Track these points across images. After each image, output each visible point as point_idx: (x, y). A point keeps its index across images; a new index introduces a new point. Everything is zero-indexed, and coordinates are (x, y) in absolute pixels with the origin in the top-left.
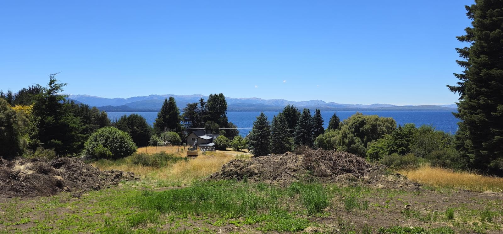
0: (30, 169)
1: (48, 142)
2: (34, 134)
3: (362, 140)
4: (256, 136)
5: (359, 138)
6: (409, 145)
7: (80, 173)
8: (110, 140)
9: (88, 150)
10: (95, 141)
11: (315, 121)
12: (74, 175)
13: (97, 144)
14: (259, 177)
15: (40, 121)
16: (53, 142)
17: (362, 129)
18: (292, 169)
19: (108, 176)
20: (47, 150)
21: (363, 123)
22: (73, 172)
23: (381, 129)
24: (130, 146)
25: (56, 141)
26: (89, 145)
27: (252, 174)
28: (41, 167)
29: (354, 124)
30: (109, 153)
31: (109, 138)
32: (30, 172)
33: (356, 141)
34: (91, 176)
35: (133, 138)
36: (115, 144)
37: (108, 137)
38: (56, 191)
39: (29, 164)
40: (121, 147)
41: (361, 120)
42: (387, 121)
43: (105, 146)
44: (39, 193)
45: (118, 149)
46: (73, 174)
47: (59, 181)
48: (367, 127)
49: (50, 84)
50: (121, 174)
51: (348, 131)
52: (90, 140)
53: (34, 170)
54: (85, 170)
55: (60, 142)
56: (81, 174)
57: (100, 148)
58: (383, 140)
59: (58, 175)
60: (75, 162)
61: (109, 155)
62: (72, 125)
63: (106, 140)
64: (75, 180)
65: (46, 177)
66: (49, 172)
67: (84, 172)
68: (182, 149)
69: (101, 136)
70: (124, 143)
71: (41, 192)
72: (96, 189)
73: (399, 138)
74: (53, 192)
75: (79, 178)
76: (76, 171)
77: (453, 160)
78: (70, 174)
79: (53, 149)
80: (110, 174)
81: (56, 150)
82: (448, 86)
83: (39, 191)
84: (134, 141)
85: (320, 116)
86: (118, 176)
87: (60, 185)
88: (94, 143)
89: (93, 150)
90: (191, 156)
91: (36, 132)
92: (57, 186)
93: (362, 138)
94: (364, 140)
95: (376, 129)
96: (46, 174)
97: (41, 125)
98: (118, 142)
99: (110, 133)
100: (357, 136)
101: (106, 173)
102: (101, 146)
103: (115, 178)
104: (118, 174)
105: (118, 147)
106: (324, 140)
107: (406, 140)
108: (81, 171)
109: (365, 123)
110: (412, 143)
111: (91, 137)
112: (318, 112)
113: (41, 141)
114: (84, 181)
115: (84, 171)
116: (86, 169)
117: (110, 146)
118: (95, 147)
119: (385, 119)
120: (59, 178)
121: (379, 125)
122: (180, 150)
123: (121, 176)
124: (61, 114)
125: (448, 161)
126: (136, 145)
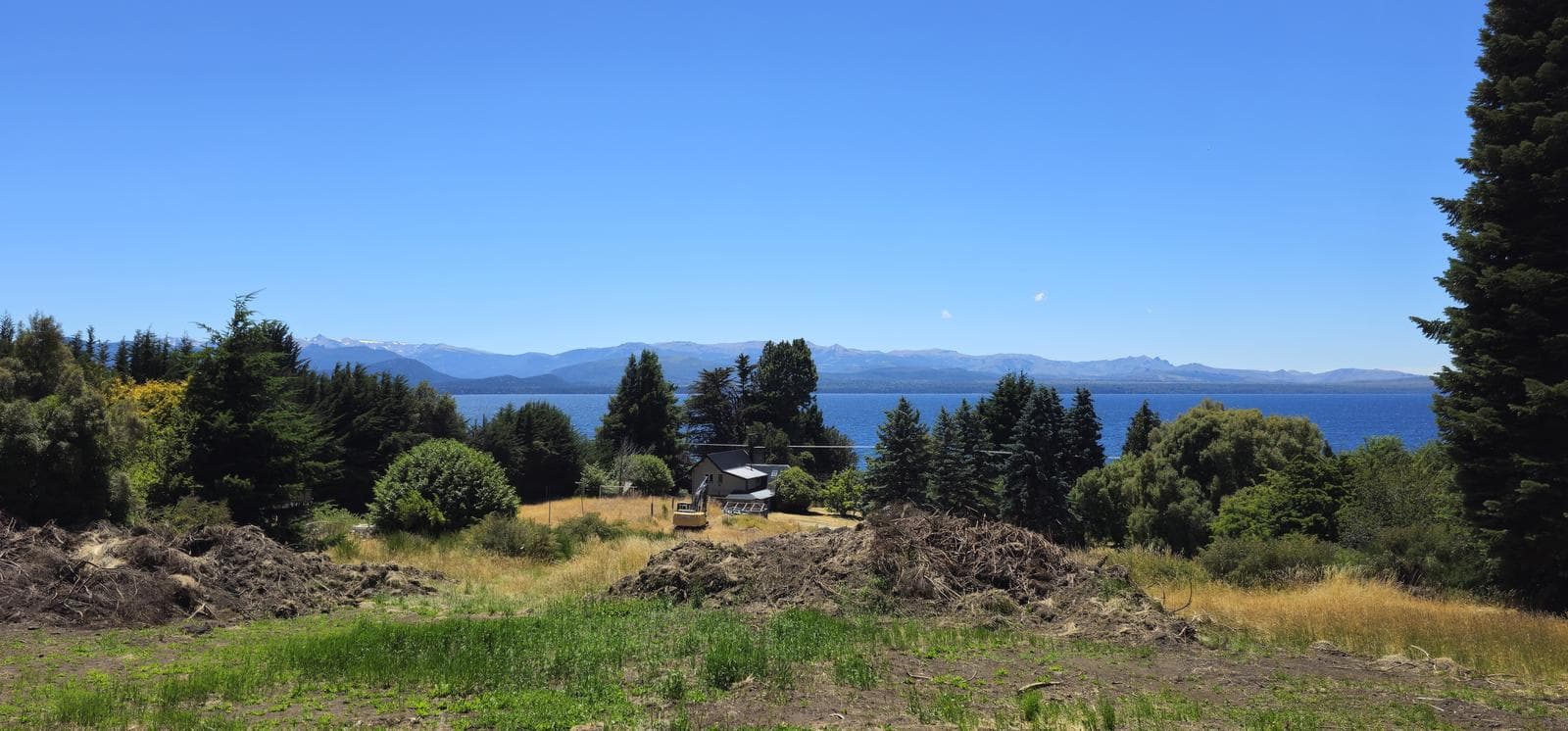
0: (116, 556)
1: (216, 481)
2: (179, 458)
3: (1204, 489)
5: (1194, 483)
6: (1336, 506)
7: (254, 570)
8: (441, 479)
9: (381, 505)
10: (403, 480)
11: (1076, 427)
12: (238, 575)
13: (406, 490)
14: (736, 593)
15: (199, 423)
16: (228, 482)
17: (1204, 453)
18: (831, 573)
19: (349, 579)
20: (204, 505)
21: (1209, 433)
22: (237, 567)
23: (1266, 455)
24: (498, 495)
25: (236, 480)
26: (385, 491)
27: (719, 584)
28: (142, 551)
29: (1181, 435)
30: (436, 515)
31: (440, 473)
32: (113, 564)
33: (1185, 491)
34: (283, 579)
35: (507, 474)
36: (456, 488)
37: (437, 468)
38: (170, 616)
39: (115, 542)
40: (471, 497)
41: (1201, 424)
42: (1289, 428)
43: (426, 494)
44: (118, 621)
45: (463, 505)
46: (236, 571)
47: (184, 589)
48: (1220, 446)
49: (235, 323)
50: (384, 575)
51: (1163, 460)
52: (390, 478)
53: (126, 559)
54: (269, 562)
55: (246, 482)
56: (255, 572)
57: (414, 502)
58: (1261, 488)
59: (186, 573)
60: (249, 539)
61: (437, 522)
62: (284, 436)
63: (432, 478)
64: (238, 589)
65: (147, 577)
66: (161, 564)
67: (265, 568)
68: (665, 509)
69: (418, 465)
70: (480, 486)
71: (127, 618)
72: (280, 614)
73: (1306, 485)
74: (163, 618)
75: (250, 582)
76: (247, 562)
77: (1444, 557)
78: (226, 572)
79: (224, 503)
80: (355, 574)
81: (231, 506)
82: (1415, 319)
83: (121, 613)
84: (511, 483)
85: (1089, 410)
86: (372, 582)
87: (185, 599)
88: (397, 485)
89: (394, 507)
91: (184, 455)
92: (177, 602)
93: (1204, 482)
94: (1212, 488)
95: (1250, 455)
96: (152, 570)
97: (201, 435)
98: (464, 485)
99: (443, 457)
100: (1190, 475)
101: (344, 572)
102: (416, 495)
103: (364, 586)
104: (373, 576)
105: (462, 500)
106: (1102, 486)
107: (1330, 493)
108: (259, 564)
109: (1216, 435)
110: (1348, 501)
111: (393, 469)
112: (1084, 398)
113: (197, 480)
114: (261, 591)
115: (267, 563)
116: (274, 558)
117: (441, 496)
118: (400, 496)
119: (1283, 421)
120: (185, 580)
121: (1259, 441)
122: (658, 510)
123: (383, 582)
124: (260, 406)
126: (518, 493)
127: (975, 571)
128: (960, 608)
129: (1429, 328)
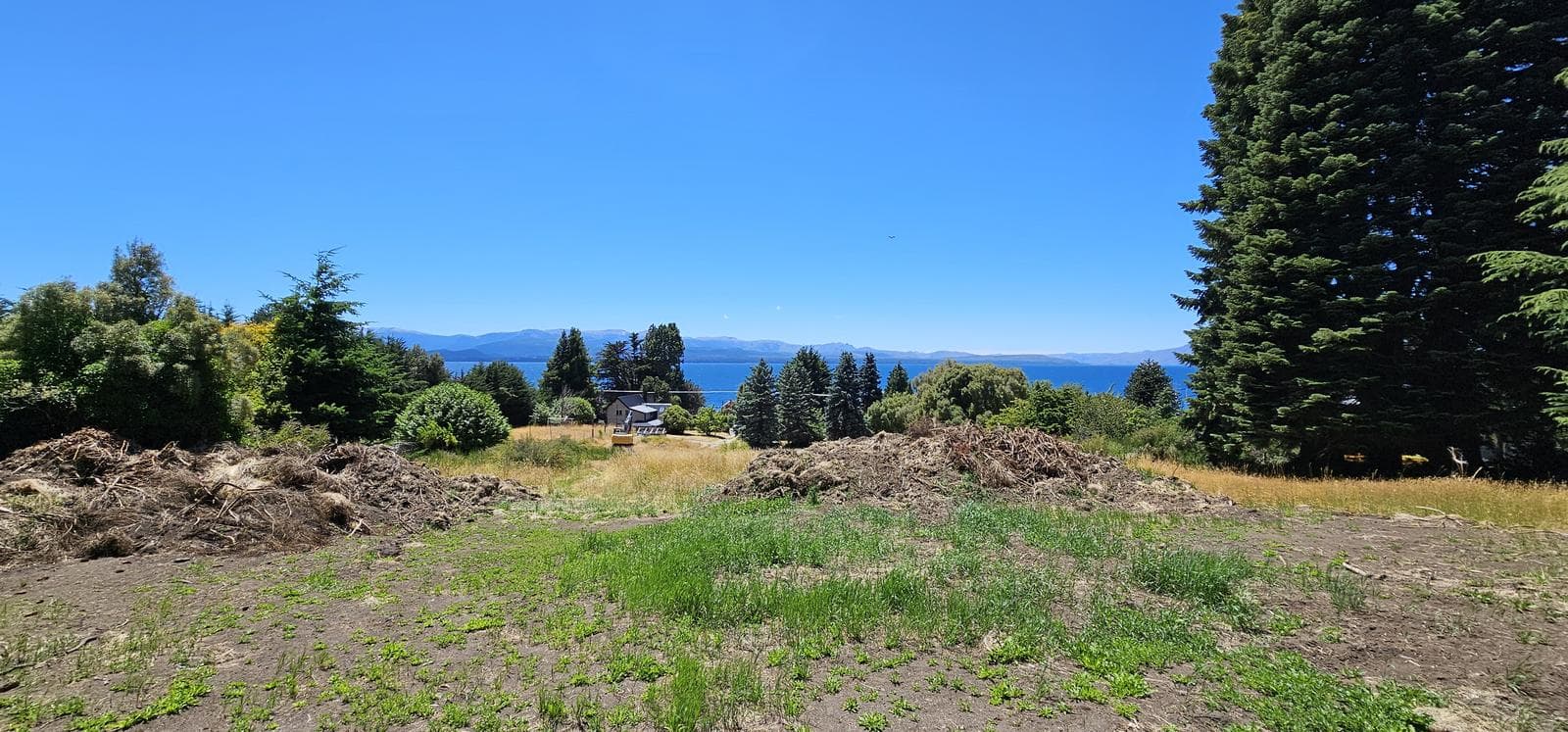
0: (256, 476)
1: (313, 408)
2: (276, 389)
3: (965, 411)
4: (752, 405)
5: (959, 408)
6: (1065, 419)
7: (395, 485)
8: (452, 412)
9: (404, 432)
10: (421, 413)
11: (866, 377)
12: (380, 490)
13: (424, 420)
14: (847, 490)
15: (293, 358)
16: (322, 409)
17: (964, 389)
18: (925, 471)
19: (464, 489)
20: (308, 428)
21: (966, 379)
22: (376, 483)
23: (1002, 390)
24: (497, 424)
25: (332, 407)
26: (407, 422)
27: (828, 484)
28: (286, 470)
29: (949, 379)
30: (450, 438)
31: (452, 408)
32: (256, 484)
33: (954, 413)
34: (424, 493)
35: (501, 408)
36: (464, 419)
37: (448, 404)
38: (329, 535)
39: (252, 463)
40: (476, 425)
41: (961, 372)
42: (1012, 374)
43: (442, 423)
44: (277, 544)
45: (471, 431)
46: (377, 487)
47: (337, 507)
48: (974, 385)
49: (319, 273)
50: (497, 484)
51: (938, 395)
52: (409, 412)
53: (268, 479)
54: (408, 477)
55: (341, 410)
56: (397, 487)
57: (432, 429)
58: (1011, 410)
59: (336, 490)
60: (382, 457)
61: (451, 442)
62: (370, 371)
63: (445, 412)
64: (382, 504)
65: (297, 494)
66: (309, 483)
67: (405, 483)
68: (600, 432)
69: (432, 402)
70: (482, 417)
71: (286, 540)
72: (439, 526)
73: (1046, 406)
74: (322, 538)
75: (392, 496)
76: (385, 478)
77: (1180, 447)
78: (367, 488)
79: (326, 426)
80: (467, 485)
81: (332, 429)
82: (1175, 297)
83: (279, 536)
84: (504, 414)
85: (873, 366)
86: (488, 492)
87: (340, 517)
88: (417, 417)
89: (415, 432)
90: (620, 445)
91: (280, 385)
92: (332, 520)
93: (965, 407)
94: (971, 410)
95: (993, 390)
96: (300, 488)
97: (295, 368)
98: (470, 417)
99: (453, 396)
100: (955, 402)
101: (457, 483)
102: (433, 424)
103: (481, 496)
104: (489, 487)
105: (469, 427)
106: (883, 412)
107: (1062, 411)
108: (398, 479)
109: (971, 379)
110: (1072, 416)
111: (411, 407)
112: (870, 359)
113: (293, 408)
114: (406, 504)
115: (406, 478)
116: (411, 474)
117: (454, 424)
118: (419, 425)
119: (1009, 370)
120: (338, 498)
121: (998, 383)
122: (597, 434)
123: (497, 490)
124: (345, 345)
125: (1172, 448)
126: (509, 422)
127: (1033, 465)
128: (1038, 494)
129: (1183, 303)
